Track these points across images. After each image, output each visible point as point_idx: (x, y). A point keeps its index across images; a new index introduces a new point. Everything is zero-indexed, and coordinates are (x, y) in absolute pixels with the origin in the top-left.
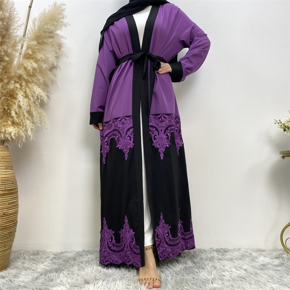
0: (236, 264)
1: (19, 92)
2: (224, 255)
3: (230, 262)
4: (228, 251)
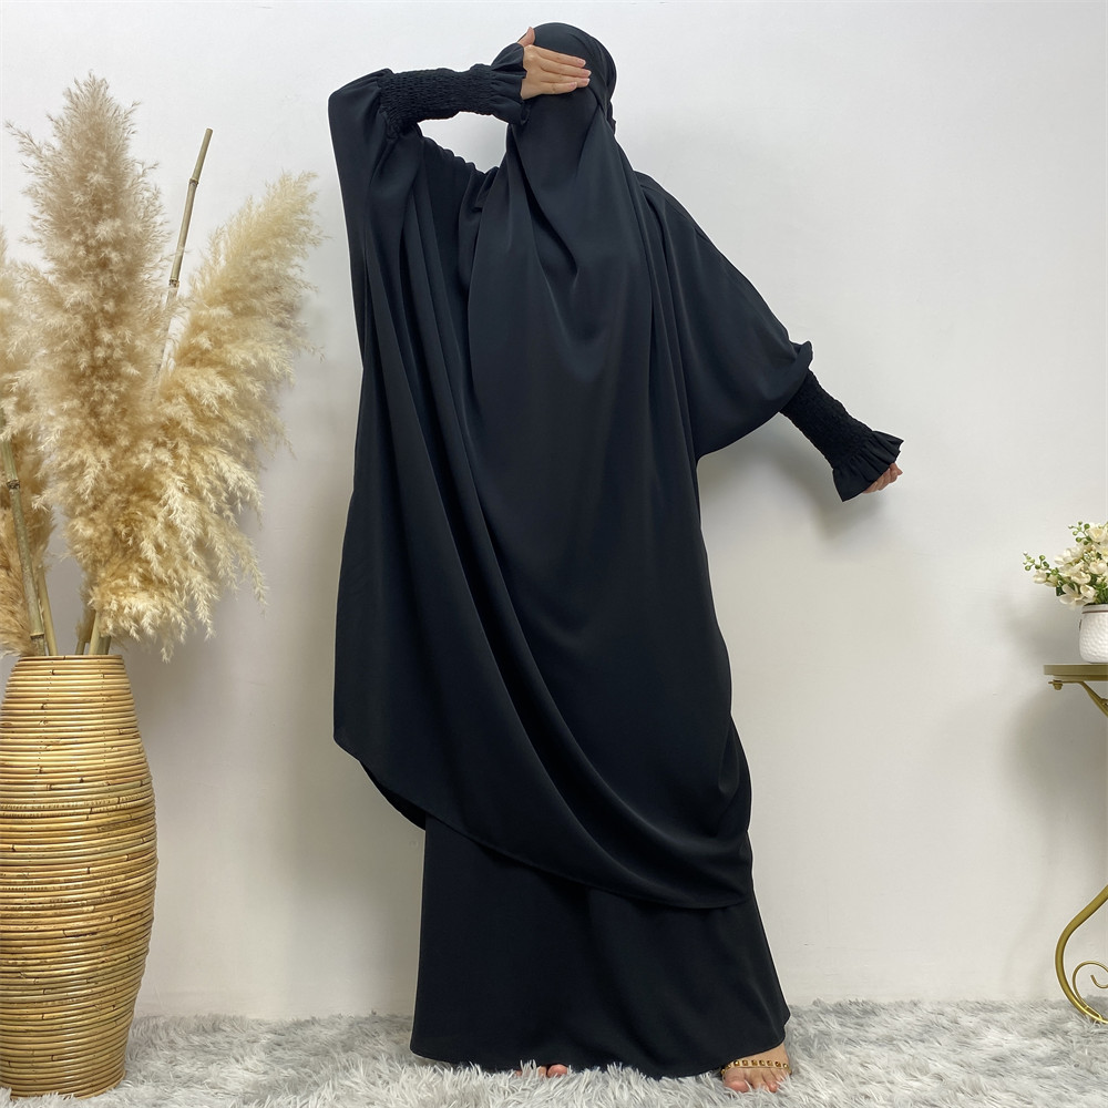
0: (906, 1057)
1: (170, 477)
2: (862, 1026)
3: (885, 1051)
4: (876, 1011)
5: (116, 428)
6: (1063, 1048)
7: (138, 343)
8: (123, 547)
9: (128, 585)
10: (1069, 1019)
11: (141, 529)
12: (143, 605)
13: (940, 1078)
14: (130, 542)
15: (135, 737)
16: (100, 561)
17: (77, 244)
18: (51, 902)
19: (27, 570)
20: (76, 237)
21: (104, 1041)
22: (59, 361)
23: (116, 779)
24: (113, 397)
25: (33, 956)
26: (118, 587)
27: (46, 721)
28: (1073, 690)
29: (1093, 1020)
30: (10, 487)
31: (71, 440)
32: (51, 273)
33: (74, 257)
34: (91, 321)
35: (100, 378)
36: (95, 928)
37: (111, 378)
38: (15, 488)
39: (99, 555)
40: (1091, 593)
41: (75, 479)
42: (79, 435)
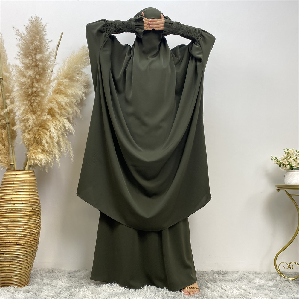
1: (51, 124)
2: (224, 277)
3: (230, 283)
4: (228, 273)
5: (37, 110)
6: (276, 284)
7: (44, 87)
8: (37, 141)
9: (38, 152)
10: (277, 277)
11: (42, 137)
12: (42, 157)
13: (245, 290)
14: (39, 140)
15: (37, 192)
16: (30, 145)
17: (30, 60)
18: (13, 235)
19: (10, 146)
20: (30, 58)
21: (25, 273)
22: (23, 91)
23: (31, 203)
24: (37, 101)
25: (8, 249)
26: (35, 152)
27: (14, 187)
28: (282, 192)
29: (283, 277)
30: (7, 124)
31: (25, 112)
32: (22, 67)
33: (29, 63)
34: (32, 81)
35: (33, 96)
36: (25, 243)
37: (36, 96)
38: (8, 124)
39: (30, 143)
40: (288, 167)
41: (25, 123)
42: (27, 111)
